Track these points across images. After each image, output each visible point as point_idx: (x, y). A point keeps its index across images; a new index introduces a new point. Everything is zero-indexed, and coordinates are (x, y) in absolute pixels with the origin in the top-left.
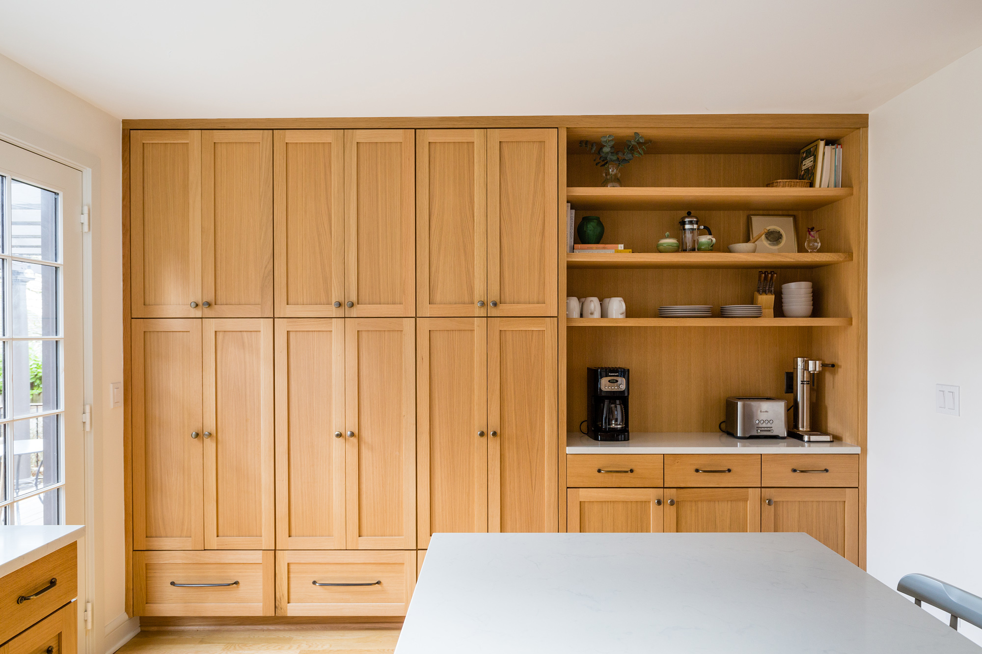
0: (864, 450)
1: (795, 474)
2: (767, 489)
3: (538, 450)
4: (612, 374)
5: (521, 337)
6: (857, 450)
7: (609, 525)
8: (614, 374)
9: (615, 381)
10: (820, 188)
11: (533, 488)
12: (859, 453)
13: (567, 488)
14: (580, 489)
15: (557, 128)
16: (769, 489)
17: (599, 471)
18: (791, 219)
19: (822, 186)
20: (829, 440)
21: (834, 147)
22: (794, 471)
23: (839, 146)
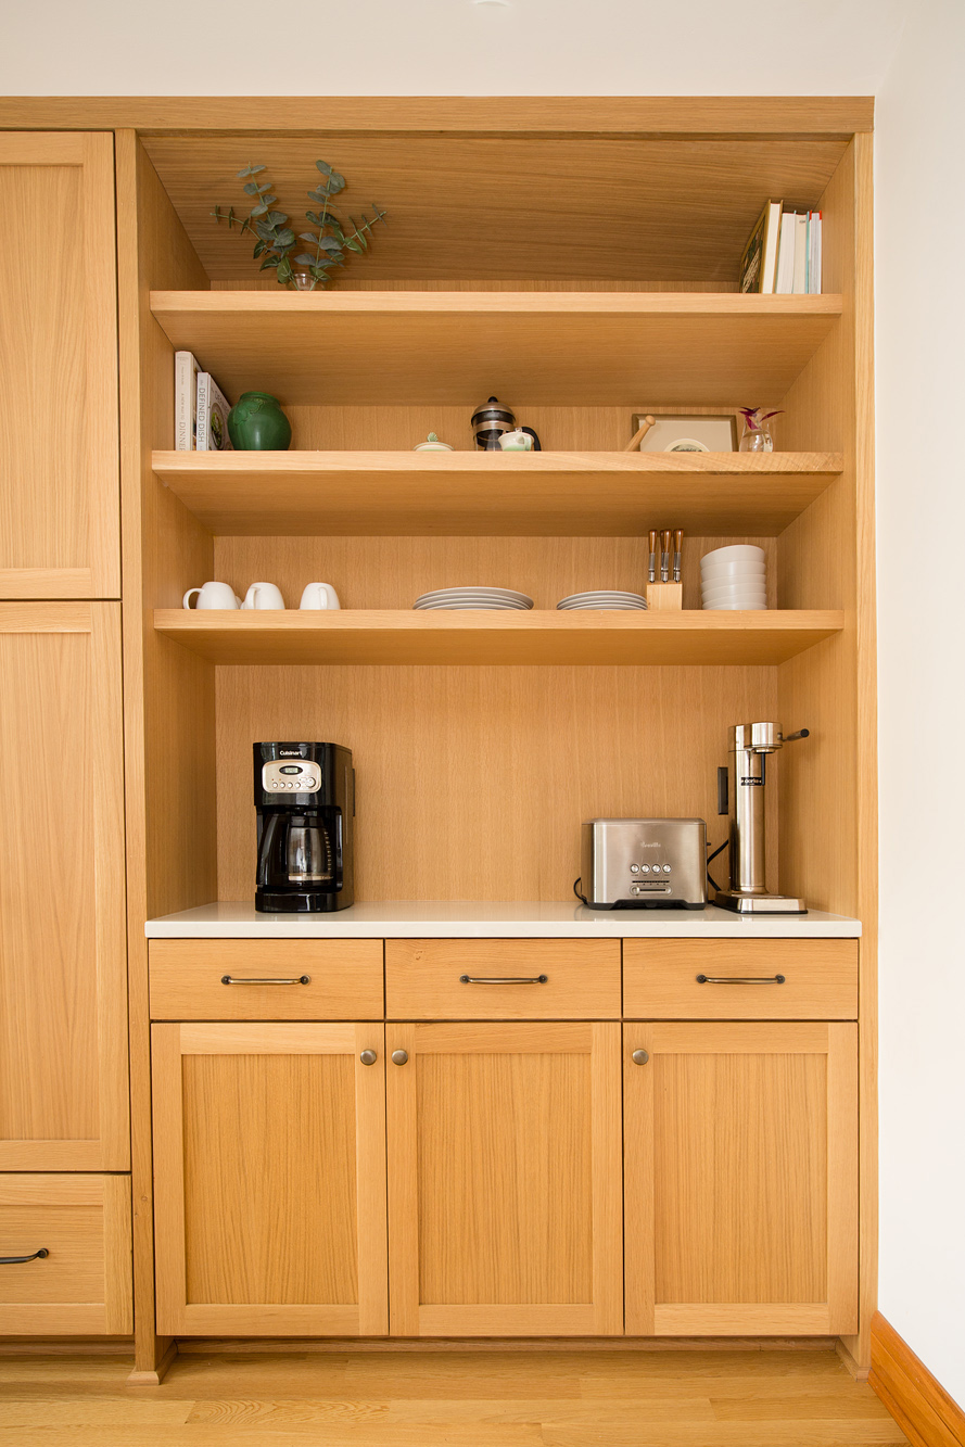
0: (871, 929)
1: (705, 986)
2: (637, 1024)
3: (79, 929)
4: (287, 753)
5: (34, 648)
6: (852, 928)
7: (255, 1112)
8: (291, 753)
9: (296, 770)
10: (774, 296)
11: (70, 1024)
12: (858, 934)
13: (152, 1021)
14: (182, 1024)
15: (113, 131)
16: (641, 1024)
17: (226, 981)
18: (727, 424)
19: (778, 291)
20: (797, 909)
21: (803, 217)
22: (702, 979)
23: (816, 216)
